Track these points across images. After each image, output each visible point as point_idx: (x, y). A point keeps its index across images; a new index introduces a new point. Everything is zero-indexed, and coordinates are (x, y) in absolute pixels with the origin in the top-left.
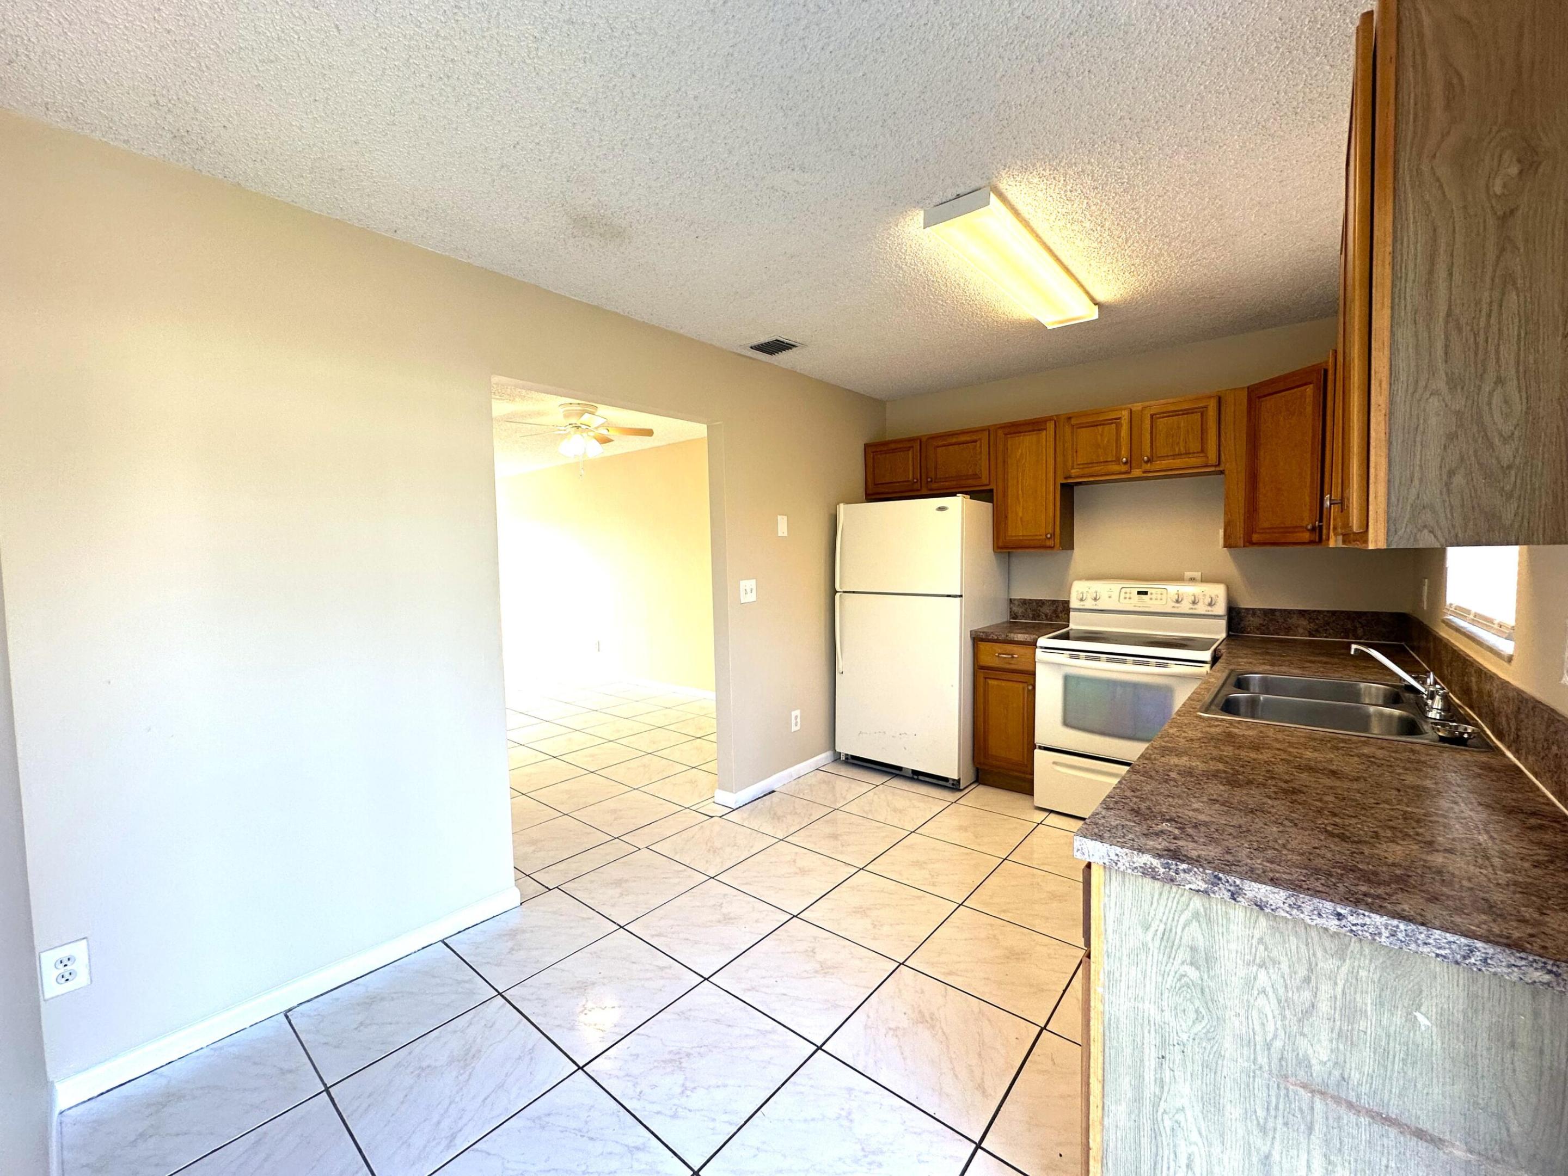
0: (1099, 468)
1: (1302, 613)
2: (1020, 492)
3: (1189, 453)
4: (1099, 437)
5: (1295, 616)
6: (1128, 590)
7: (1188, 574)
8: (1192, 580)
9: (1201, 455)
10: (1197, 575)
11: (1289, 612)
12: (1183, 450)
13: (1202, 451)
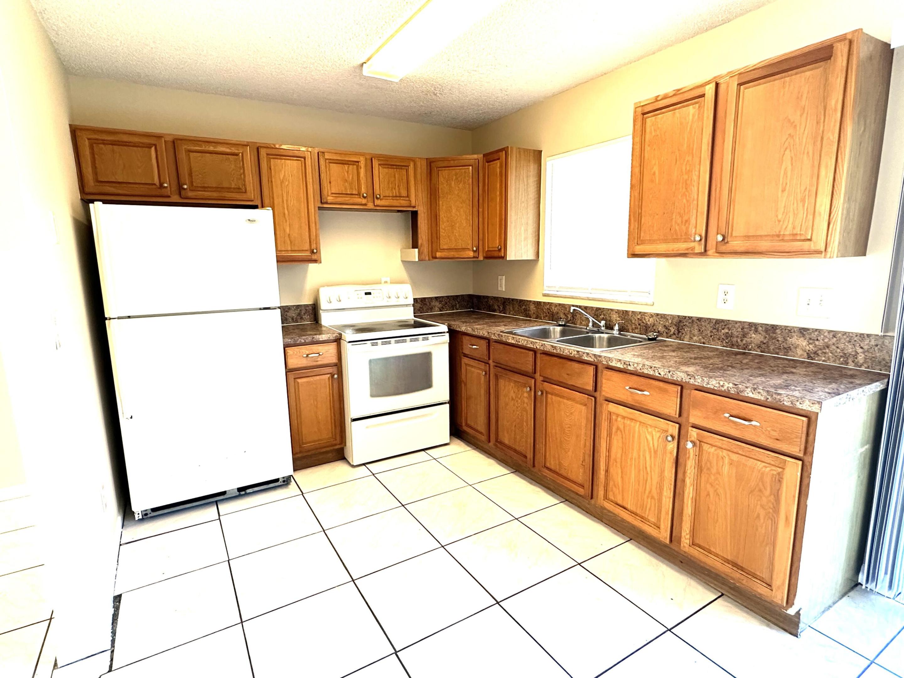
0: (346, 198)
1: (436, 298)
2: (286, 211)
3: (401, 197)
4: (346, 174)
5: (434, 301)
6: (358, 292)
7: (383, 280)
8: (386, 282)
9: (407, 199)
10: (388, 279)
11: (431, 298)
12: (398, 194)
13: (408, 196)
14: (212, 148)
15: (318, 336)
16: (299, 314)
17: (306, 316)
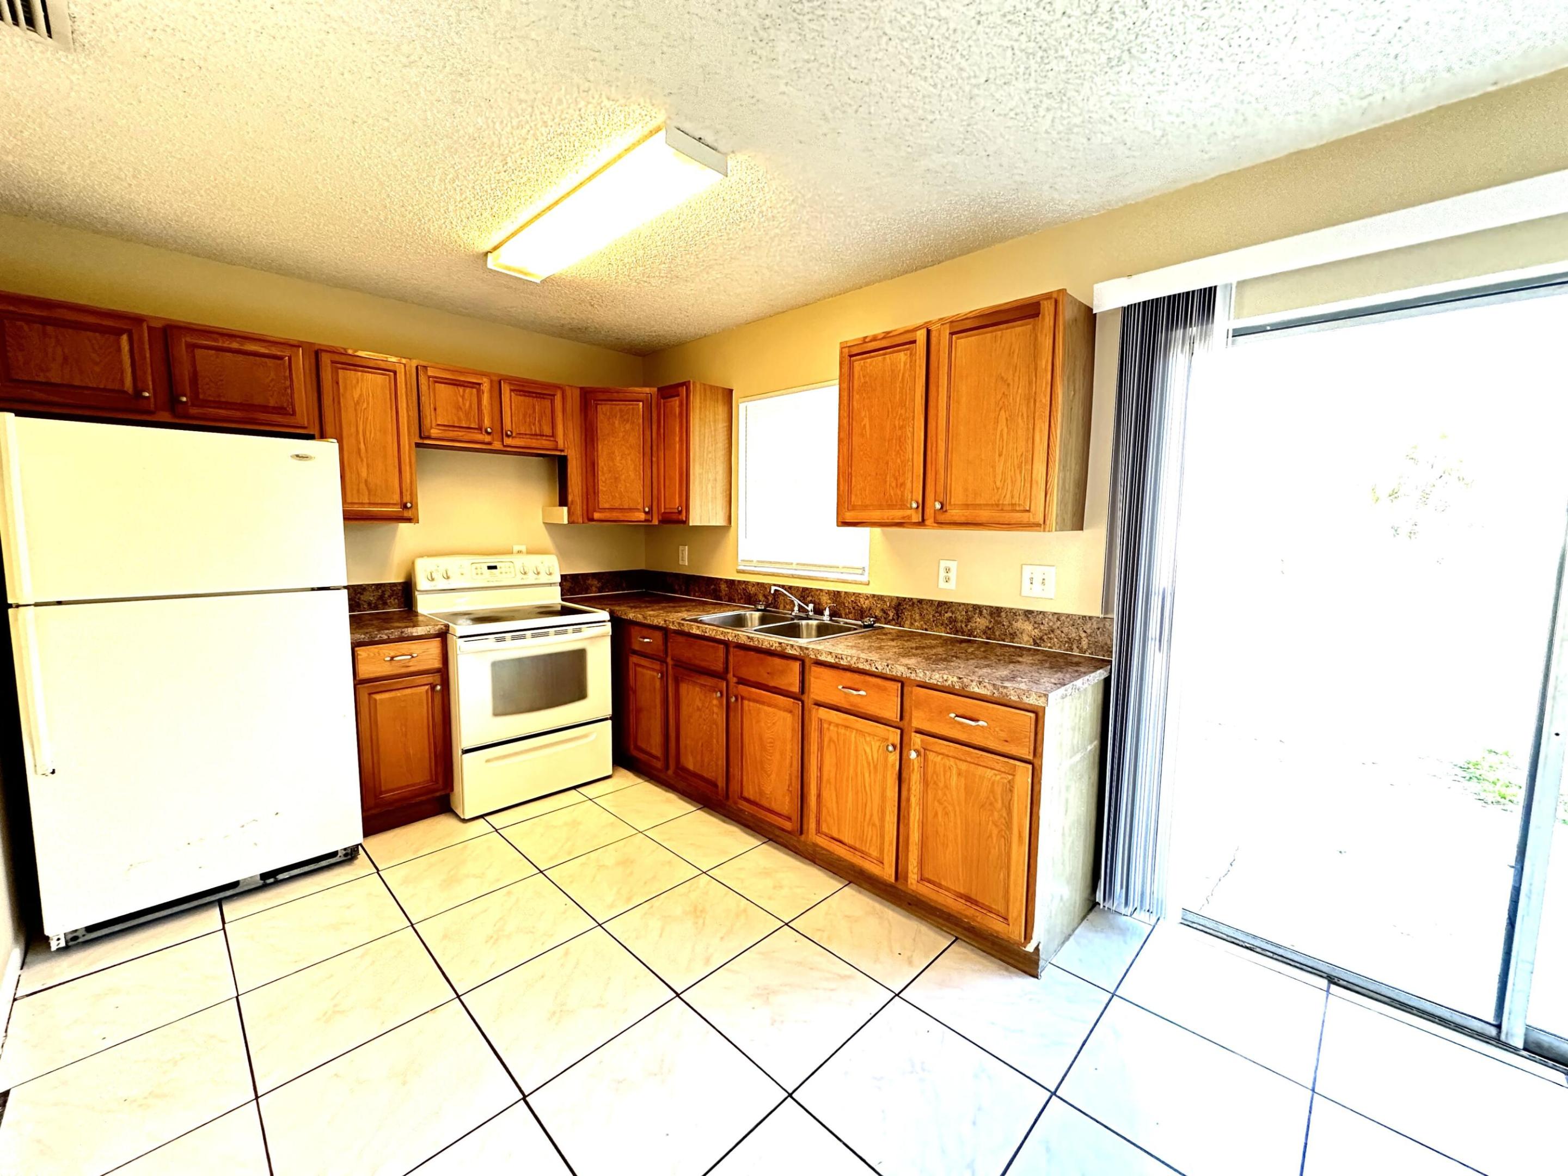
0: (460, 434)
1: (594, 575)
2: (362, 446)
3: (543, 436)
4: (460, 400)
6: (478, 565)
7: (516, 548)
8: (520, 552)
9: (552, 439)
10: (523, 548)
12: (538, 432)
13: (553, 436)
14: (235, 345)
15: (410, 630)
16: (381, 597)
17: (392, 600)
